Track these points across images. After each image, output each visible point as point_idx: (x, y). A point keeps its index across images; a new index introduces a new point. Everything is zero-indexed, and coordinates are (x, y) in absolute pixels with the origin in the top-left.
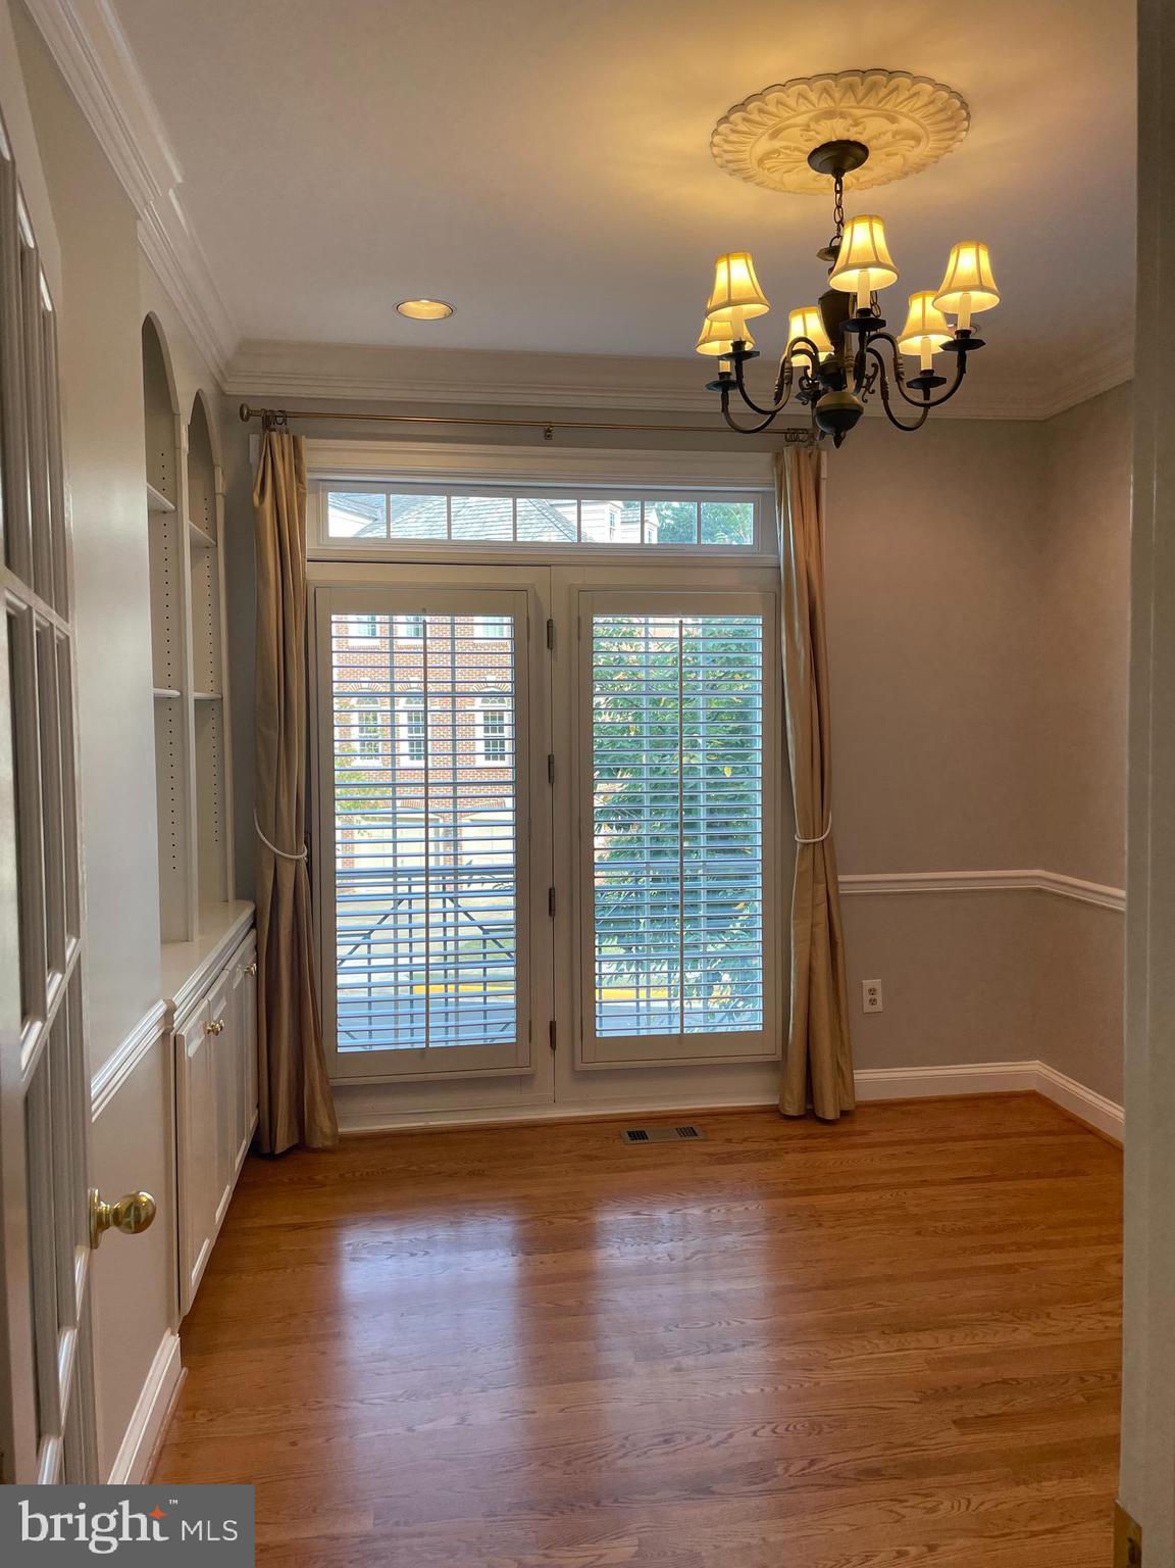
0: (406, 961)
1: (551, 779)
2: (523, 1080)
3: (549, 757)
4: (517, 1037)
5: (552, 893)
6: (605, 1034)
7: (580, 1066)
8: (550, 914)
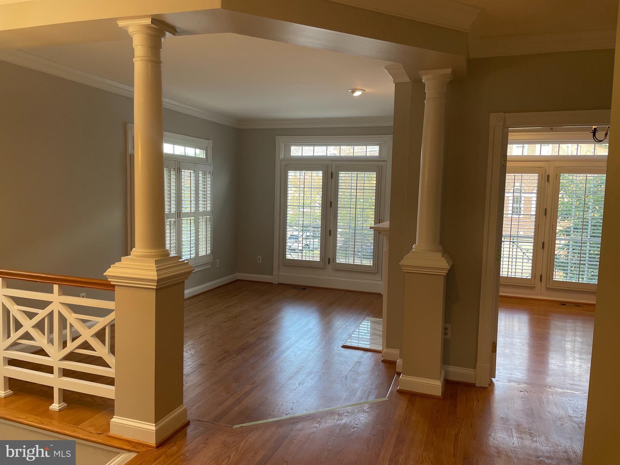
0: (515, 256)
1: (545, 215)
2: (532, 288)
3: (545, 209)
4: (531, 277)
5: (543, 243)
6: (556, 280)
7: (548, 287)
8: (543, 248)
